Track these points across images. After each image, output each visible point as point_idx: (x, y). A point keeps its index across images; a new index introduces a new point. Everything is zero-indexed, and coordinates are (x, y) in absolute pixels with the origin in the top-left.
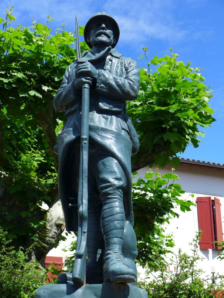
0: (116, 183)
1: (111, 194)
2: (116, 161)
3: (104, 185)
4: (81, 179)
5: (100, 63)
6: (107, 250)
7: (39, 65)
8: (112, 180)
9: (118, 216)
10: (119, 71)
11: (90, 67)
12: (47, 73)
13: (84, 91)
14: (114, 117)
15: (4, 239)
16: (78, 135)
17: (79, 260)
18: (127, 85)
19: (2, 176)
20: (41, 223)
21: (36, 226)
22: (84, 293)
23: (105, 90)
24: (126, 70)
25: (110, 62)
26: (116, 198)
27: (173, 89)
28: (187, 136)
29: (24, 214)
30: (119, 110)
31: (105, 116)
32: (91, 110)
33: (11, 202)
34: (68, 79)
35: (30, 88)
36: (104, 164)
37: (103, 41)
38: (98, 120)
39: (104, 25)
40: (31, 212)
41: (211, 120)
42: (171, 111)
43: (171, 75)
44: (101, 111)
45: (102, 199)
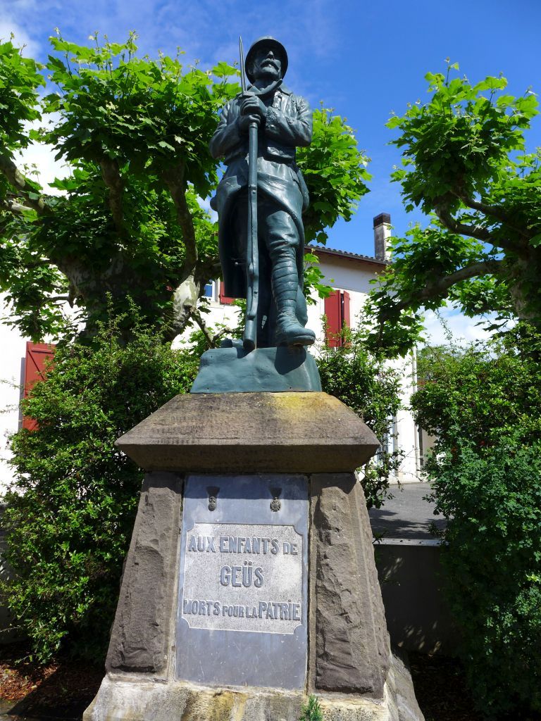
0: (290, 240)
1: (283, 252)
2: (288, 216)
3: (276, 242)
4: (250, 233)
5: (268, 99)
6: (280, 313)
7: (168, 111)
8: (285, 237)
9: (291, 277)
10: (289, 110)
11: (258, 103)
12: (179, 121)
13: (252, 131)
14: (284, 165)
15: (137, 315)
16: (245, 184)
17: (251, 322)
18: (301, 128)
19: (120, 250)
20: (168, 303)
21: (162, 307)
22: (256, 357)
23: (275, 132)
24: (297, 110)
25: (279, 99)
26: (289, 257)
27: (326, 151)
28: (339, 207)
29: (149, 293)
30: (290, 157)
31: (274, 163)
32: (259, 156)
33: (132, 280)
34: (227, 118)
35: (159, 138)
36: (275, 219)
37: (270, 73)
38: (266, 167)
39: (271, 53)
40: (157, 291)
41: (364, 190)
42: (324, 176)
43: (326, 133)
44: (270, 158)
45: (272, 258)
